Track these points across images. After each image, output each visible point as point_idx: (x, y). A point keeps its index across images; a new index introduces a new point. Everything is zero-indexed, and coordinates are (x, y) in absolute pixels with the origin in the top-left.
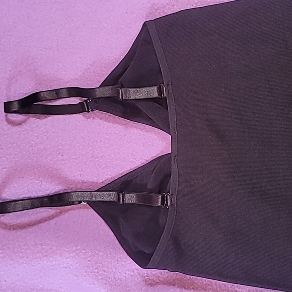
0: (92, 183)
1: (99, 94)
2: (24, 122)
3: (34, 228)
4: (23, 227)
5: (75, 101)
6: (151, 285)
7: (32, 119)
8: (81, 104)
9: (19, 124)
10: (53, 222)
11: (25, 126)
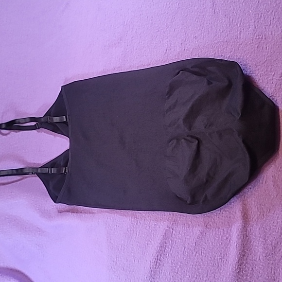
0: (38, 164)
1: (42, 120)
2: (8, 134)
3: (10, 185)
4: (4, 184)
5: (33, 124)
6: (61, 212)
7: (12, 133)
8: (35, 125)
9: (6, 135)
10: (18, 182)
11: (8, 136)
